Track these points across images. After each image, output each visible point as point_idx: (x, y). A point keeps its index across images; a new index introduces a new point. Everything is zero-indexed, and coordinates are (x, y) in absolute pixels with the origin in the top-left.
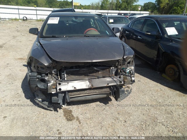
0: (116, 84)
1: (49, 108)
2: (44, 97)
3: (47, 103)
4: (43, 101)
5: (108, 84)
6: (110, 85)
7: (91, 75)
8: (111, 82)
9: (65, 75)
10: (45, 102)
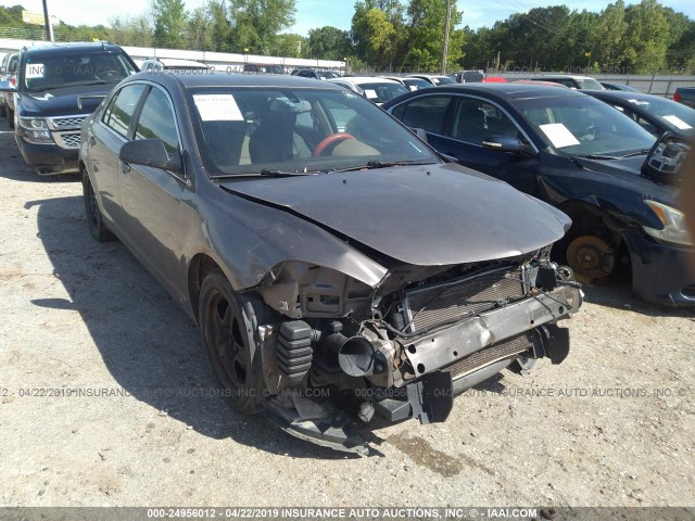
0: (552, 318)
1: (353, 450)
2: (319, 411)
3: (338, 433)
4: (323, 427)
5: (532, 322)
6: (537, 323)
7: (473, 299)
8: (538, 314)
9: (410, 313)
10: (331, 431)
